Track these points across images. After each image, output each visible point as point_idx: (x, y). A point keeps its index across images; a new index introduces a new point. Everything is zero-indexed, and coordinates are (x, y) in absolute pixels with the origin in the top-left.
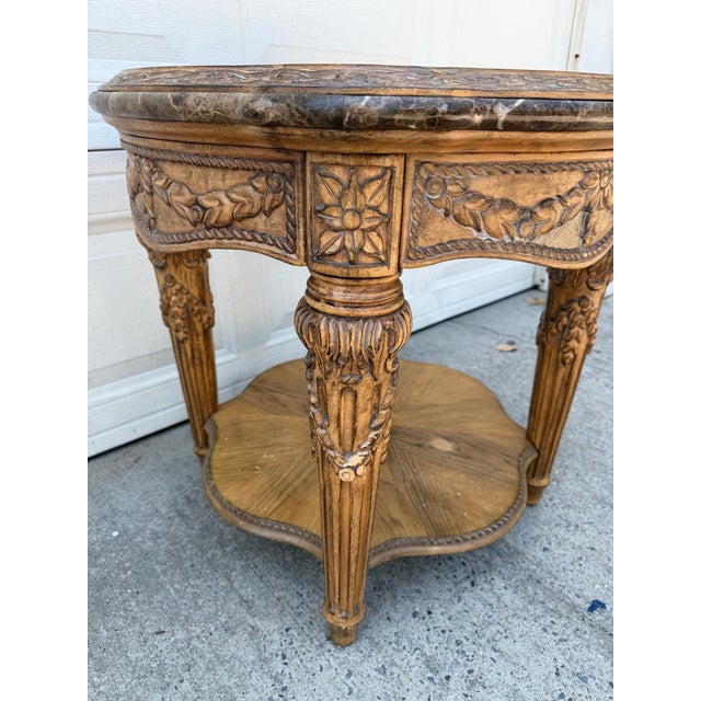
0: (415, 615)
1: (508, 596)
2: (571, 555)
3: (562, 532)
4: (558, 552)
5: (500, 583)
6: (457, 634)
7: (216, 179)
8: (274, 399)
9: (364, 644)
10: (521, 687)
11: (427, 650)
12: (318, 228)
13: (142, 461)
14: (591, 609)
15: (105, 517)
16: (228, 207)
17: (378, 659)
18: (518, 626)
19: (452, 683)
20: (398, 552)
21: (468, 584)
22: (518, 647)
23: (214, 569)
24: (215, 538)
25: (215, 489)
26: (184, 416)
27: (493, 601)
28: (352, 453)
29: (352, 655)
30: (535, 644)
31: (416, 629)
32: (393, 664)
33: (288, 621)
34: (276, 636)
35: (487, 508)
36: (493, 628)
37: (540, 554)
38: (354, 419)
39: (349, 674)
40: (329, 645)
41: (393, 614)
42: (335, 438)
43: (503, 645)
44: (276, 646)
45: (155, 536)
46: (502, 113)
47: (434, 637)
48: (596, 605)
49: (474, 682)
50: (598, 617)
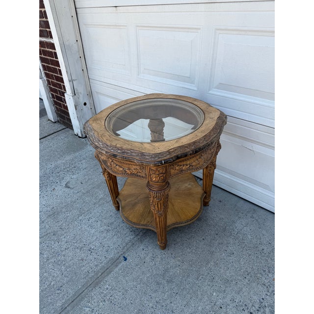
0: (123, 220)
1: (128, 239)
2: (142, 256)
4: (143, 252)
5: (132, 237)
6: (118, 228)
10: (106, 239)
14: (124, 257)
17: (113, 215)
18: (120, 240)
19: (108, 227)
21: (131, 230)
22: (115, 239)
27: (127, 235)
29: (114, 211)
30: (115, 243)
32: (112, 217)
36: (119, 235)
37: (141, 248)
39: (110, 211)
43: (115, 237)
47: (118, 224)
48: (125, 259)
49: (108, 231)
50: (122, 258)
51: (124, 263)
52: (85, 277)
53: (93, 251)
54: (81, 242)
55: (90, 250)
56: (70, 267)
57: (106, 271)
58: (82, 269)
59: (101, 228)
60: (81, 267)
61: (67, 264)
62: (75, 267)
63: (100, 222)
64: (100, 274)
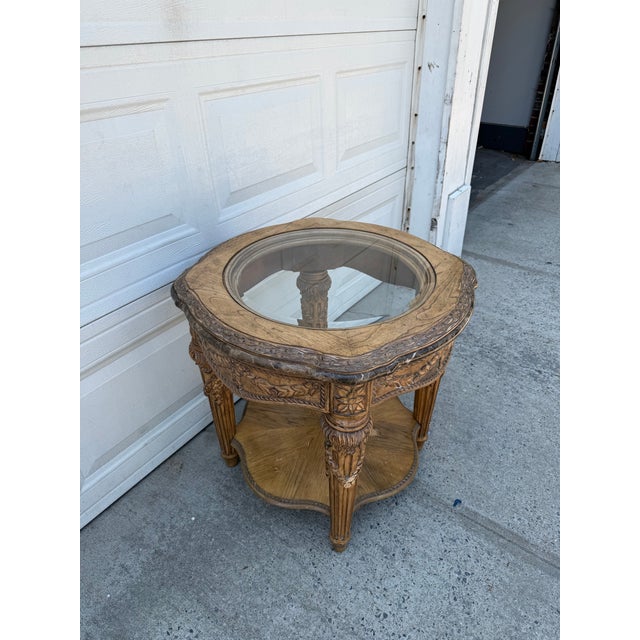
0: (371, 527)
1: (415, 507)
2: (443, 476)
3: (437, 464)
4: (435, 475)
5: (409, 500)
6: (394, 533)
7: (284, 382)
9: (351, 548)
10: (427, 551)
11: (381, 543)
12: (336, 403)
14: (455, 505)
15: (181, 510)
17: (359, 554)
18: (422, 522)
19: (396, 557)
21: (394, 504)
22: (423, 532)
23: (260, 526)
24: (252, 508)
27: (408, 511)
28: (349, 476)
29: (346, 555)
30: (431, 529)
31: (374, 534)
32: (367, 555)
33: (310, 545)
34: (306, 555)
36: (411, 525)
37: (427, 480)
38: (351, 464)
39: (347, 565)
40: (334, 553)
41: (361, 530)
42: (342, 473)
43: (417, 533)
44: (308, 559)
45: (217, 515)
46: (408, 361)
47: (383, 537)
48: (457, 502)
49: (406, 554)
50: (458, 508)
51: (466, 503)
52: (520, 567)
53: (463, 573)
54: (451, 612)
55: (465, 580)
56: (515, 613)
57: (491, 530)
58: (507, 580)
59: (403, 571)
60: (505, 584)
61: (514, 623)
62: (511, 600)
63: (385, 583)
64: (501, 540)
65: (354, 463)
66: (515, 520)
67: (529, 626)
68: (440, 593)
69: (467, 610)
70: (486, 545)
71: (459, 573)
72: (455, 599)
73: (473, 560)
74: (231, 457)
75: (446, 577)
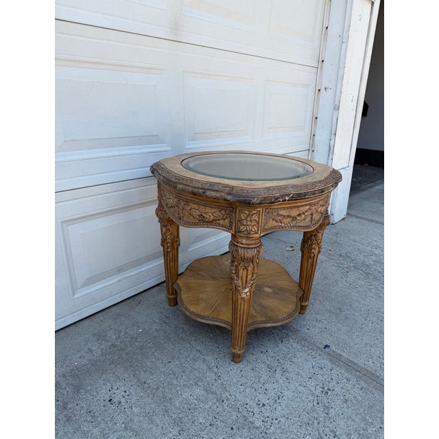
0: (262, 352)
1: (295, 345)
2: (317, 330)
3: (314, 323)
4: (312, 329)
5: (291, 341)
6: (277, 358)
7: (208, 210)
8: (198, 274)
9: (245, 362)
10: (301, 372)
11: (267, 362)
12: (239, 224)
13: (142, 302)
14: (325, 348)
15: (134, 325)
16: (212, 217)
17: (250, 366)
18: (299, 354)
19: (277, 372)
20: (257, 326)
21: (280, 342)
22: (299, 360)
23: (184, 341)
24: (181, 330)
25: (186, 308)
26: (164, 279)
27: (290, 346)
28: (245, 288)
29: (241, 365)
30: (305, 359)
31: (263, 357)
32: (256, 367)
33: (216, 356)
34: (213, 361)
35: (286, 311)
36: (290, 355)
37: (306, 331)
38: (247, 277)
39: (241, 371)
40: (232, 363)
41: (254, 352)
42: (240, 284)
43: (294, 360)
44: (213, 364)
45: (157, 330)
46: (287, 198)
47: (269, 359)
48: (327, 346)
49: (284, 371)
50: (327, 350)
51: (333, 348)
52: (371, 392)
53: (326, 389)
54: (314, 411)
55: (327, 393)
56: (365, 419)
57: (350, 366)
58: (360, 398)
59: (281, 381)
60: (357, 400)
61: (362, 425)
62: (361, 411)
63: (267, 386)
64: (358, 373)
65: (249, 277)
66: (370, 362)
67: (374, 429)
68: (306, 398)
69: (326, 411)
70: (346, 374)
71: (323, 388)
72: (318, 403)
73: (335, 382)
74: (172, 297)
75: (313, 389)
